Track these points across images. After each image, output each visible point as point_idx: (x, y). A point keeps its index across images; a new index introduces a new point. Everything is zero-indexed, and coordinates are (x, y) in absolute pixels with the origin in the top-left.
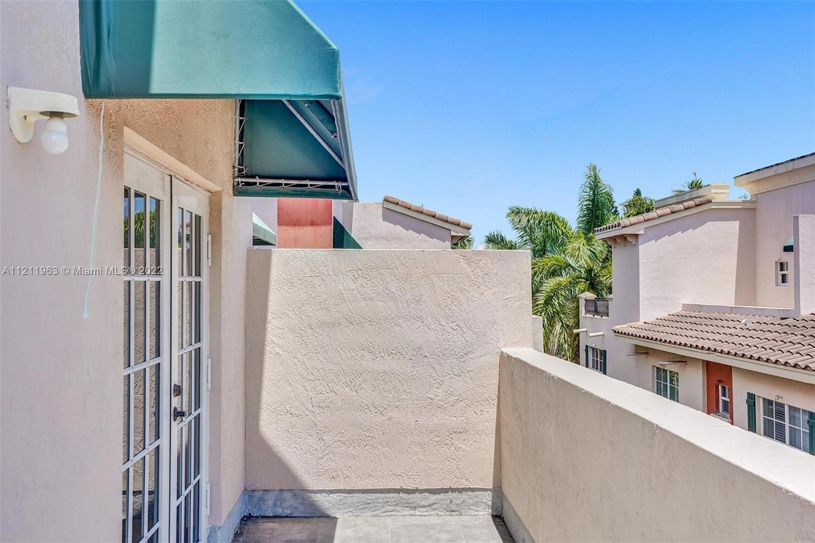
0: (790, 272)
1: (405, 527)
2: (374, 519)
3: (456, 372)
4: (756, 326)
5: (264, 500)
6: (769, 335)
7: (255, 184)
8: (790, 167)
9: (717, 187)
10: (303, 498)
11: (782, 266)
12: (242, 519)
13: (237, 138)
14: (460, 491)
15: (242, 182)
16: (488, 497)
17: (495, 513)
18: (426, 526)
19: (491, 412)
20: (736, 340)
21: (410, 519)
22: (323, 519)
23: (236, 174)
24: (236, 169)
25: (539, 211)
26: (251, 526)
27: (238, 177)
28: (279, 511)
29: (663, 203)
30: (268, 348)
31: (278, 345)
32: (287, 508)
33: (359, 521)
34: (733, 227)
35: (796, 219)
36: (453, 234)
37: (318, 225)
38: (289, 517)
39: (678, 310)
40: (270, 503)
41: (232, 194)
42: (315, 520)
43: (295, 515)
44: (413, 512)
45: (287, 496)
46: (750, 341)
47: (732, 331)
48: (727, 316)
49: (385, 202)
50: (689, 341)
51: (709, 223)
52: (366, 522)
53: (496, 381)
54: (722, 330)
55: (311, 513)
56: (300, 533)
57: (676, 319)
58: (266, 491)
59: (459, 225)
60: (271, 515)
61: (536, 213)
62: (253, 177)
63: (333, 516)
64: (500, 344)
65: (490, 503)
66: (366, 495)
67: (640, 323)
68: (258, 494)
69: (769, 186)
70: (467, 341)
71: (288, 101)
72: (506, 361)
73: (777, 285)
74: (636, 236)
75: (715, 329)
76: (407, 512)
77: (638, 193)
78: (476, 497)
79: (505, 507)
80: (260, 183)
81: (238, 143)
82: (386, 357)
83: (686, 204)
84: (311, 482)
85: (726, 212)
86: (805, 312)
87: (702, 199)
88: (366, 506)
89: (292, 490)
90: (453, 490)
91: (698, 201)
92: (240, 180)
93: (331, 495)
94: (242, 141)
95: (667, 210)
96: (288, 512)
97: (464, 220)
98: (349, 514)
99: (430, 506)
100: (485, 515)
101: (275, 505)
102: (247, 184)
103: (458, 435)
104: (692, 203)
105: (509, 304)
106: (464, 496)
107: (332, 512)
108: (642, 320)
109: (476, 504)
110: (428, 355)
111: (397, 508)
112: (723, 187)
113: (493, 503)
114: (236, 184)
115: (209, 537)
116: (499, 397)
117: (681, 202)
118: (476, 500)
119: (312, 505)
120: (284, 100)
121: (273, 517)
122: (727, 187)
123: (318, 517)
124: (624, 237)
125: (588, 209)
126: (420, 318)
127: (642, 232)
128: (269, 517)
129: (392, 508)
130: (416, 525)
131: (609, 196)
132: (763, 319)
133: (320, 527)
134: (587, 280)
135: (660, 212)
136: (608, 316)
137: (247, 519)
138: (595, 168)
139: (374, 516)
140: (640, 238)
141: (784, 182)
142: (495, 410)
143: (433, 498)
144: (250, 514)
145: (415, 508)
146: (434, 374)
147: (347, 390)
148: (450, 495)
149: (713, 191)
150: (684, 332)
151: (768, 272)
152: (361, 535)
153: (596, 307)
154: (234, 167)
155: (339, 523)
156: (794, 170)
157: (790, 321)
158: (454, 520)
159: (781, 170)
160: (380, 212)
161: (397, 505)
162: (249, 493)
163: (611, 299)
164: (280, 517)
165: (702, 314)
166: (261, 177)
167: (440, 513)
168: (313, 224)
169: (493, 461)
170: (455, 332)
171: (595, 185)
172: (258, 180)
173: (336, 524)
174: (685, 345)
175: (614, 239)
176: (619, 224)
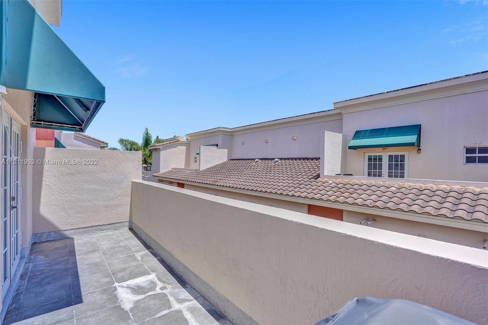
0: (198, 160)
1: (101, 236)
2: (88, 236)
3: (117, 188)
4: (190, 173)
5: (42, 236)
6: (193, 175)
7: (41, 124)
8: (198, 133)
9: (181, 137)
10: (59, 233)
11: (196, 158)
12: (32, 244)
13: (33, 106)
14: (118, 223)
15: (35, 123)
16: (127, 224)
17: (130, 228)
18: (107, 235)
19: (129, 199)
20: (186, 177)
21: (101, 234)
22: (68, 239)
23: (32, 119)
24: (32, 118)
25: (130, 140)
26: (37, 246)
27: (33, 120)
28: (49, 239)
29: (166, 140)
30: (44, 183)
31: (48, 182)
32: (52, 238)
33: (82, 237)
34: (184, 148)
35: (200, 146)
36: (101, 145)
37: (48, 140)
38: (53, 240)
39: (170, 169)
40: (45, 237)
41: (30, 127)
42: (65, 240)
43: (56, 239)
44: (102, 232)
45: (52, 233)
46: (189, 177)
47: (185, 174)
48: (183, 171)
49: (75, 134)
50: (174, 178)
51: (179, 146)
52: (85, 237)
53: (131, 190)
54: (182, 175)
55: (63, 238)
56: (60, 245)
57: (170, 172)
58: (43, 233)
59: (103, 143)
60: (45, 241)
61: (128, 141)
62: (41, 121)
63: (72, 237)
64: (132, 179)
65: (128, 225)
66: (85, 229)
67: (160, 173)
68: (39, 235)
69: (193, 138)
70: (121, 178)
71: (56, 96)
72: (134, 184)
73: (194, 163)
74: (160, 149)
75: (181, 174)
76: (100, 232)
77: (158, 137)
78: (124, 224)
79: (133, 225)
80: (43, 124)
81: (33, 108)
82: (93, 184)
83: (173, 141)
84: (62, 227)
85: (183, 144)
86: (201, 170)
87: (178, 140)
88: (85, 232)
89: (54, 231)
90: (116, 223)
91: (176, 140)
92: (34, 122)
93: (71, 231)
94: (35, 108)
95: (168, 142)
96: (53, 239)
97: (105, 141)
98: (78, 236)
99: (108, 229)
100: (126, 229)
101: (47, 237)
102: (37, 123)
103: (118, 207)
104: (175, 141)
105: (135, 167)
106: (120, 224)
107: (71, 236)
108: (161, 172)
109: (124, 226)
110: (108, 183)
111: (97, 231)
112: (182, 137)
113: (129, 225)
114: (32, 123)
115: (21, 252)
116: (131, 195)
117: (172, 140)
118: (124, 225)
119: (63, 235)
120: (55, 95)
121: (46, 241)
122: (183, 137)
123: (66, 239)
124: (156, 149)
125: (145, 140)
126: (106, 172)
127: (161, 148)
128: (44, 242)
129: (95, 232)
130: (104, 235)
131: (151, 136)
132: (192, 171)
133: (68, 241)
134: (144, 161)
135: (166, 143)
136: (151, 171)
137: (34, 244)
138: (147, 129)
139: (88, 235)
140: (161, 150)
141: (196, 137)
142: (130, 198)
143: (109, 226)
144: (35, 242)
145: (103, 231)
146: (110, 189)
147: (78, 196)
148: (115, 225)
149: (180, 138)
150: (172, 175)
151: (192, 159)
152: (85, 241)
153: (147, 168)
154: (31, 117)
155: (75, 239)
156: (199, 135)
157: (198, 172)
158: (117, 232)
159: (196, 134)
160: (73, 137)
161: (96, 230)
162: (34, 235)
163: (152, 166)
164: (49, 241)
165: (177, 170)
166: (44, 121)
167: (111, 231)
168: (45, 139)
169: (129, 213)
170: (117, 176)
171: (147, 134)
172: (42, 123)
173: (74, 240)
174: (173, 179)
175: (153, 149)
176: (155, 145)
